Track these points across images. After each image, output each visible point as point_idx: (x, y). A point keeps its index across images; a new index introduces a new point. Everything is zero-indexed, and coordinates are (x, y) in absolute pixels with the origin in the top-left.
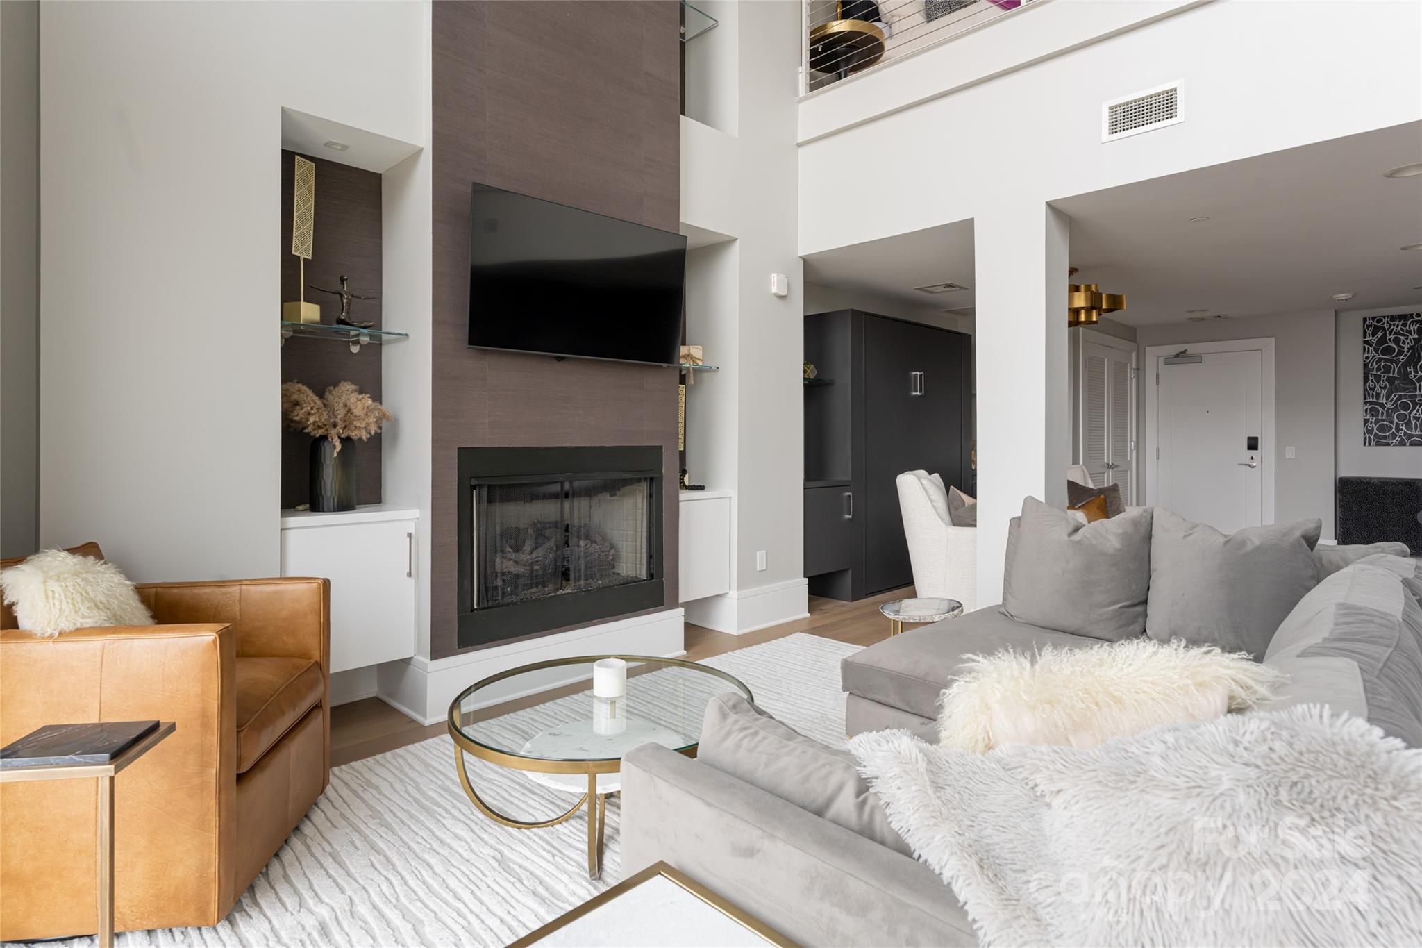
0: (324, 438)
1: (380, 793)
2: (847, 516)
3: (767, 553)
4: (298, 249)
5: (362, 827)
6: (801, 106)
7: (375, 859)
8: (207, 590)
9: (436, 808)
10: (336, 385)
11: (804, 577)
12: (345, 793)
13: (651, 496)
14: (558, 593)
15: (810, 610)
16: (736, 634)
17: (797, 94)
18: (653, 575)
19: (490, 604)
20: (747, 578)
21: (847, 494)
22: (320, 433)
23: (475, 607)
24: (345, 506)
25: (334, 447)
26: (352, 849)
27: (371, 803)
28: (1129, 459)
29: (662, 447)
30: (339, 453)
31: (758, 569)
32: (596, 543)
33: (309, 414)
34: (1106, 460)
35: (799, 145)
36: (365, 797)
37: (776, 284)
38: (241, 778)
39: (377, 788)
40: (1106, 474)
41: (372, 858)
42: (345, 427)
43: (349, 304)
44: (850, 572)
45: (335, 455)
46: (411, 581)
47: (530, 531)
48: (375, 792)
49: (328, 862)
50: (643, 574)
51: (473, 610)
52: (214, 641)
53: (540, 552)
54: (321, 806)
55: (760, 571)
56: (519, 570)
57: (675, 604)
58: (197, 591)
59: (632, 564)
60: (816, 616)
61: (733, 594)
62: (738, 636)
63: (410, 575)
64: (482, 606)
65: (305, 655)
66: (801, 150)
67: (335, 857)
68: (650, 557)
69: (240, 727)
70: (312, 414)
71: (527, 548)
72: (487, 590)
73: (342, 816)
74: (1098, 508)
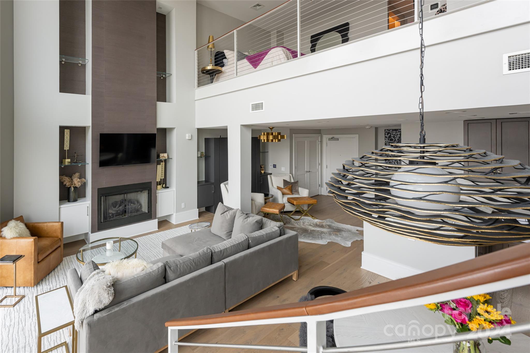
0: (70, 187)
1: (72, 263)
2: (213, 192)
3: (185, 204)
4: (66, 148)
5: (66, 270)
6: (196, 90)
7: (65, 277)
8: (41, 224)
9: (80, 267)
10: (75, 174)
11: (198, 208)
12: (66, 263)
13: (148, 193)
14: (123, 217)
15: (199, 217)
16: (175, 224)
17: (195, 88)
18: (149, 212)
19: (106, 221)
20: (179, 210)
21: (213, 186)
22: (69, 186)
23: (102, 222)
24: (75, 200)
25: (72, 189)
26: (62, 274)
27: (70, 265)
28: (317, 168)
29: (151, 182)
30: (73, 190)
31: (182, 208)
32: (135, 204)
33: (67, 183)
34: (306, 170)
35: (196, 100)
36: (69, 264)
37: (188, 136)
38: (38, 262)
39: (72, 262)
40: (306, 174)
41: (64, 277)
42: (75, 185)
43: (76, 158)
44: (214, 206)
45: (72, 191)
46: (88, 216)
47: (119, 202)
48: (71, 263)
49: (57, 277)
50: (147, 212)
51: (101, 222)
52: (33, 241)
53: (121, 207)
54: (61, 265)
55: (183, 208)
56: (114, 212)
57: (155, 218)
58: (39, 224)
59: (145, 209)
60: (201, 218)
61: (175, 214)
62: (176, 225)
63: (88, 215)
64: (104, 221)
65: (57, 237)
66: (196, 101)
67: (58, 276)
68: (148, 207)
69: (38, 254)
70: (67, 182)
71: (117, 207)
72: (105, 218)
73: (63, 268)
74: (289, 189)
